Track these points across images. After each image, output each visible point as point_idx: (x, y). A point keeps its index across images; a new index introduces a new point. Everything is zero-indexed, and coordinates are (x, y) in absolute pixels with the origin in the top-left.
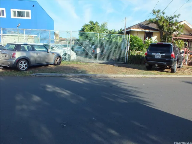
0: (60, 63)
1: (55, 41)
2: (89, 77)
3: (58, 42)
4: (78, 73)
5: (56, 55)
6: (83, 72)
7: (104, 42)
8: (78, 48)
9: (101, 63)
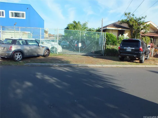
0: (48, 55)
1: (45, 36)
2: (71, 66)
3: (47, 38)
4: (63, 63)
5: (45, 48)
6: (67, 62)
7: (85, 38)
8: (63, 43)
9: (83, 55)
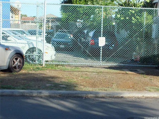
0: (20, 68)
1: (11, 22)
2: (82, 97)
3: (17, 26)
4: (59, 90)
5: (12, 51)
6: (69, 86)
7: (114, 24)
8: (59, 36)
9: (110, 68)
